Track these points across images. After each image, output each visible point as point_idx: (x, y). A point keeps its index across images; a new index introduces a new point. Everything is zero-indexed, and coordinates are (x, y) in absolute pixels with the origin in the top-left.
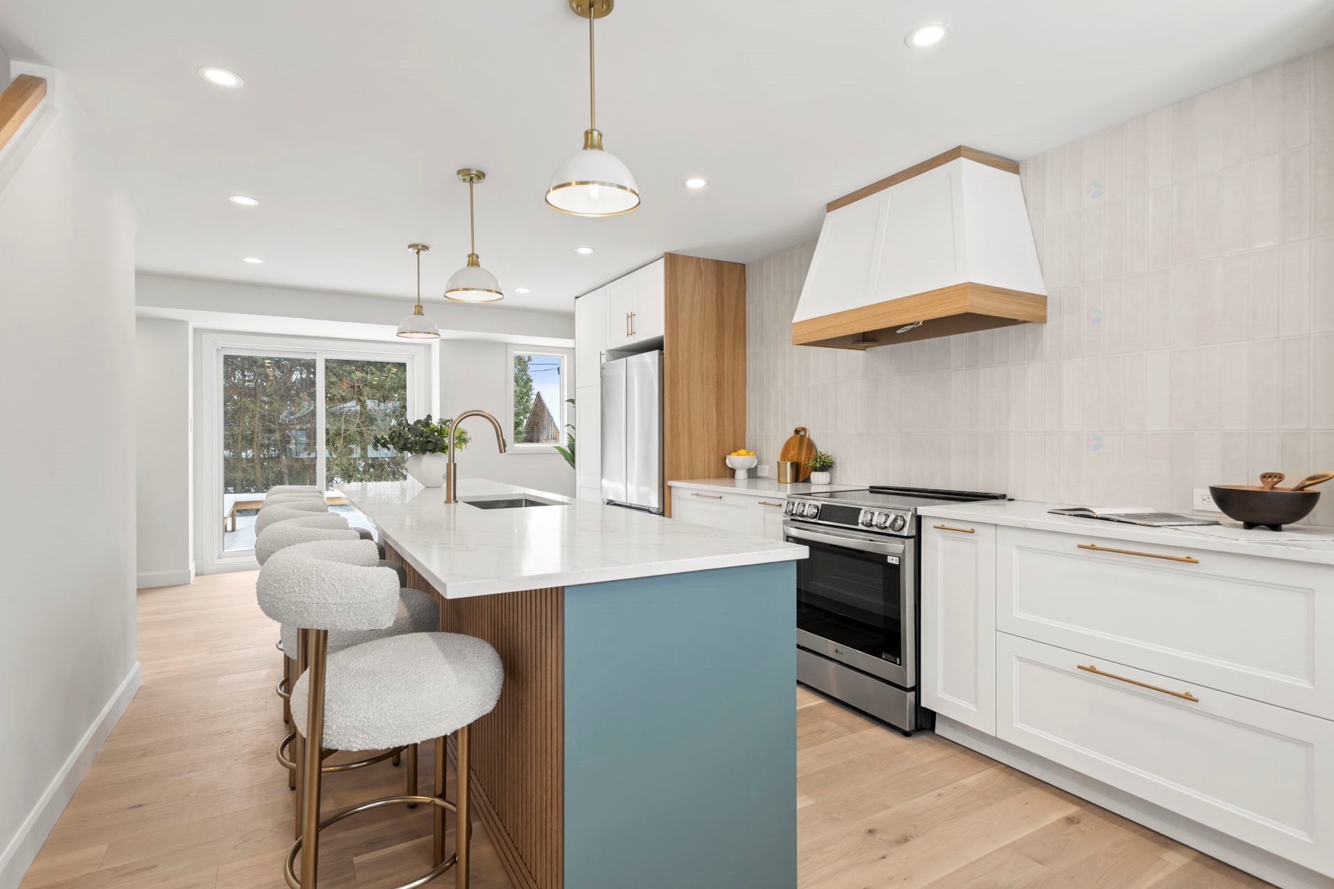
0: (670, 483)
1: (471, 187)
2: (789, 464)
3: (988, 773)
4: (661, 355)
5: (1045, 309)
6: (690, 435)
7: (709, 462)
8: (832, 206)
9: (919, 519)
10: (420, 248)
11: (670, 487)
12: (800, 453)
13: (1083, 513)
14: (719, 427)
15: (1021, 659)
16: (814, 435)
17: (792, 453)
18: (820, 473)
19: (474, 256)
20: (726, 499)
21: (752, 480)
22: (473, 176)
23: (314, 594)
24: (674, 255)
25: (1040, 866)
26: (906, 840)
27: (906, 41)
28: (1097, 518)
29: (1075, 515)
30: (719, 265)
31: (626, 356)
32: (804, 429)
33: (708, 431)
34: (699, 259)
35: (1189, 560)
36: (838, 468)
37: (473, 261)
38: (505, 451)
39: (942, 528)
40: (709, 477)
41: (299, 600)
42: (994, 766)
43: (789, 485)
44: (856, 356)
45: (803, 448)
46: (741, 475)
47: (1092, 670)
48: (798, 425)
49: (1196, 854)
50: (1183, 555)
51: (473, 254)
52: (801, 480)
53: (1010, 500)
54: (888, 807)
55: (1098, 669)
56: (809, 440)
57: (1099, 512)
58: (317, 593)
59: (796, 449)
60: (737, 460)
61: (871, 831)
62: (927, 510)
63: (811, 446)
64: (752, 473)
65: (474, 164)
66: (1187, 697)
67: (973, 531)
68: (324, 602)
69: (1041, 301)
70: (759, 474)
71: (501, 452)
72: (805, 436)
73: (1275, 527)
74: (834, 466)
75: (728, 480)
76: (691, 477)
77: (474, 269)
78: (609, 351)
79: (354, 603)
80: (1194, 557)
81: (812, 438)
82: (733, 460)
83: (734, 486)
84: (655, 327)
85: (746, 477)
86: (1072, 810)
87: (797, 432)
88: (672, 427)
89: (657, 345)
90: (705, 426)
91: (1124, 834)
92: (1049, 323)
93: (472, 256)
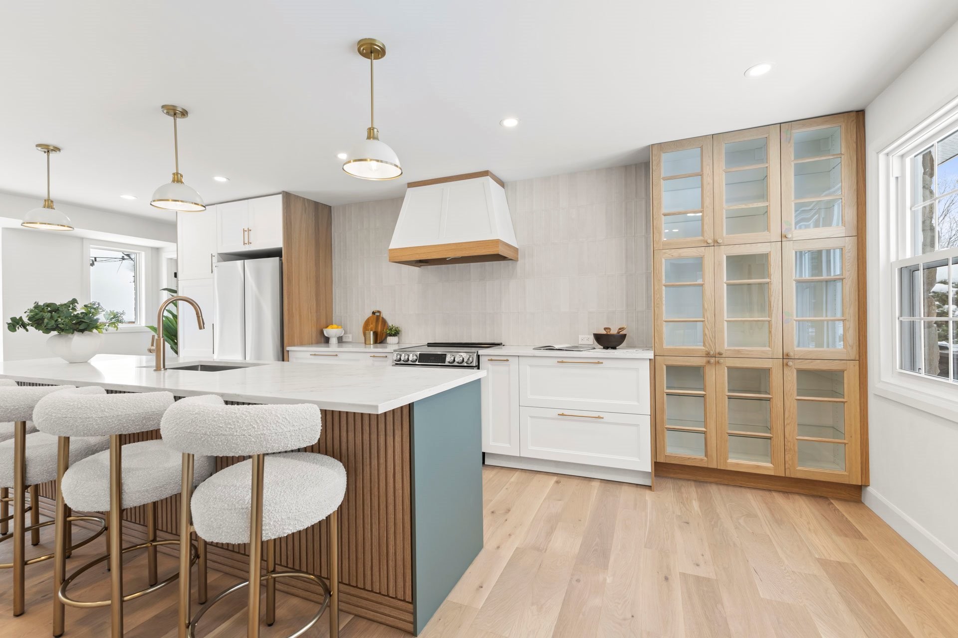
0: (288, 348)
1: (175, 120)
2: (372, 332)
3: (517, 474)
4: (281, 260)
5: (518, 254)
6: (300, 316)
7: (312, 334)
8: (411, 185)
9: (478, 356)
10: (48, 149)
11: (288, 351)
12: (377, 326)
13: (550, 348)
14: (318, 310)
15: (531, 417)
16: (385, 315)
17: (371, 326)
18: (394, 337)
19: (179, 176)
20: (340, 355)
21: (339, 344)
22: (175, 112)
23: (272, 427)
24: (289, 193)
25: (560, 502)
26: (509, 510)
27: (501, 123)
28: (556, 350)
29: (546, 349)
30: (317, 205)
31: (244, 259)
32: (379, 312)
33: (311, 313)
34: (304, 199)
35: (598, 363)
36: (403, 334)
37: (177, 179)
38: (204, 328)
39: (491, 360)
40: (312, 344)
41: (259, 433)
42: (517, 471)
43: (372, 345)
44: (415, 270)
45: (379, 324)
46: (333, 341)
47: (563, 415)
48: (375, 309)
49: (600, 480)
50: (596, 361)
51: (177, 173)
52: (378, 342)
53: (504, 345)
54: (491, 500)
55: (565, 414)
56: (383, 318)
57: (557, 347)
58: (274, 426)
59: (374, 324)
60: (330, 332)
61: (493, 512)
62: (481, 352)
63: (384, 322)
64: (340, 340)
65: (180, 103)
66: (599, 417)
67: (507, 360)
68: (281, 431)
69: (516, 250)
70: (344, 340)
71: (200, 328)
72: (380, 316)
73: (614, 348)
74: (400, 333)
75: (326, 345)
76: (302, 344)
77: (176, 185)
78: (220, 254)
79: (303, 428)
80: (601, 361)
81: (384, 317)
82: (328, 332)
83: (328, 347)
84: (276, 241)
85: (337, 342)
86: (555, 478)
87: (374, 313)
88: (288, 310)
89: (275, 253)
90: (309, 310)
91: (576, 482)
92: (519, 262)
93: (177, 175)
